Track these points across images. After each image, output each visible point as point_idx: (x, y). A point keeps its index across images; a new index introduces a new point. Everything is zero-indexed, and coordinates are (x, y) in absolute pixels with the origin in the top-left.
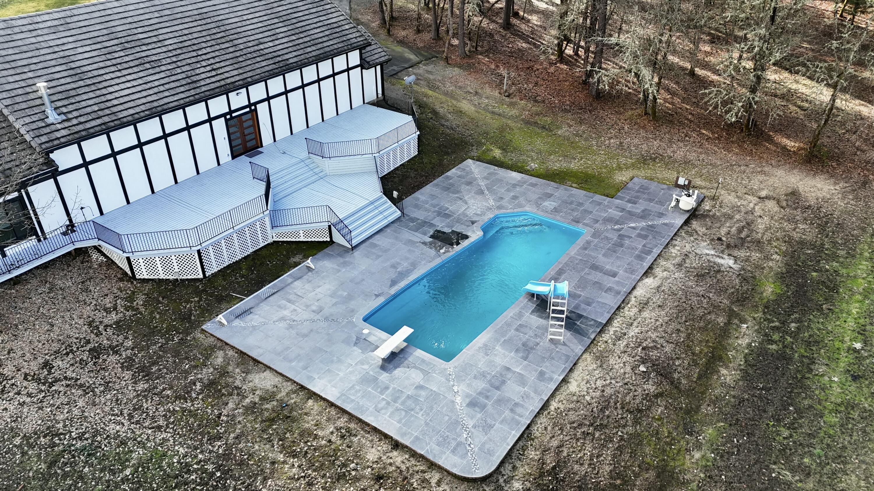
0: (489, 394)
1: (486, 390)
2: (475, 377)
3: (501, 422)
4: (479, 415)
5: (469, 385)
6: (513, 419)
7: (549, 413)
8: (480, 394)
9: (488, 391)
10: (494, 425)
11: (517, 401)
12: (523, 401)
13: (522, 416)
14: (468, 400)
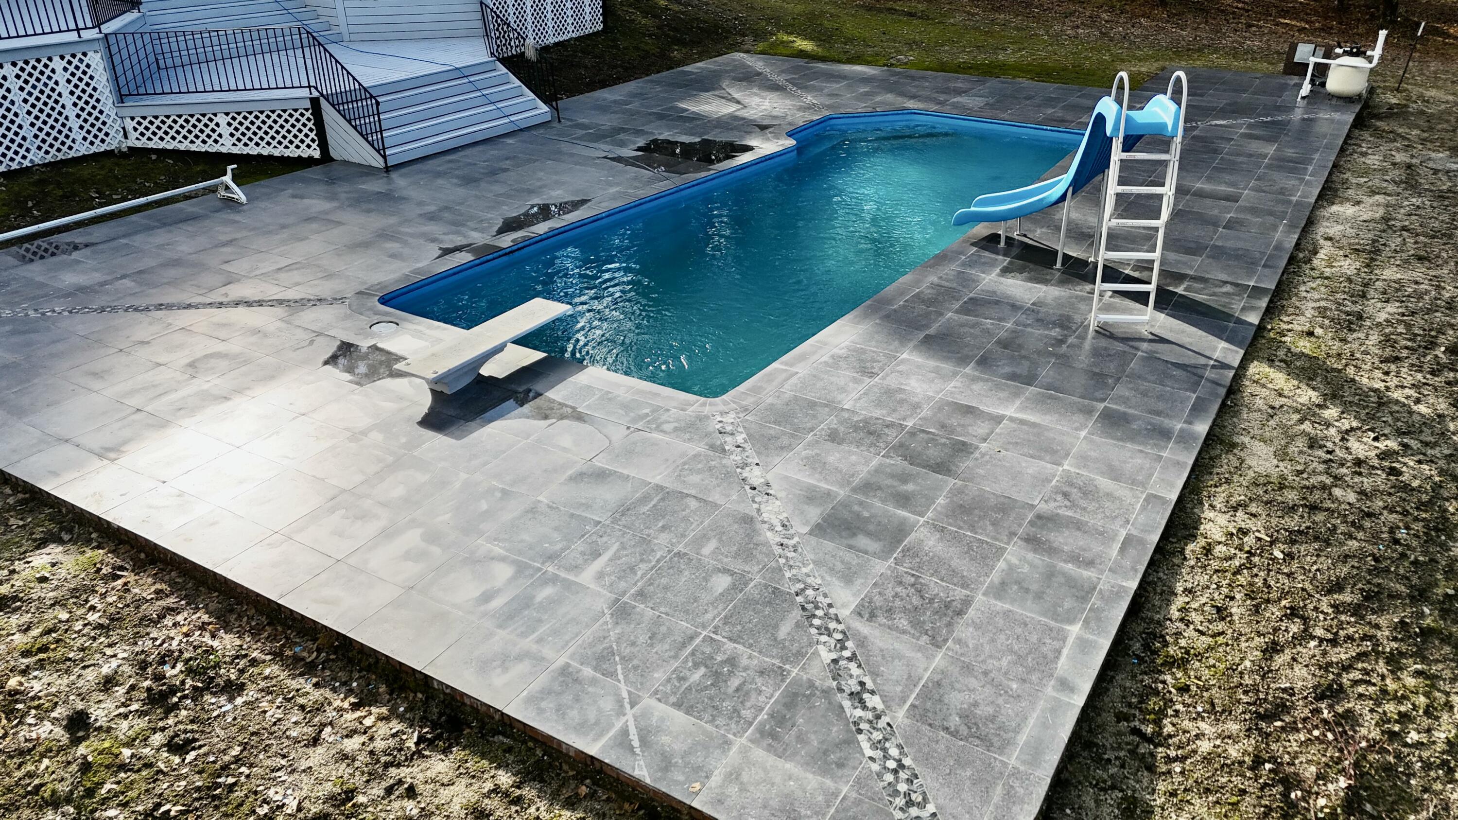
0: (910, 487)
1: (892, 476)
2: (834, 437)
3: (1000, 590)
4: (881, 567)
5: (814, 464)
6: (1050, 574)
7: (1208, 550)
8: (867, 487)
9: (904, 478)
10: (967, 602)
11: (1043, 508)
12: (1074, 506)
13: (1090, 563)
14: (815, 514)
